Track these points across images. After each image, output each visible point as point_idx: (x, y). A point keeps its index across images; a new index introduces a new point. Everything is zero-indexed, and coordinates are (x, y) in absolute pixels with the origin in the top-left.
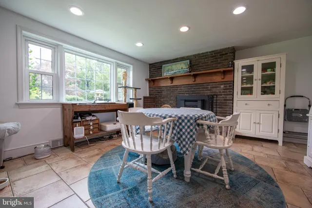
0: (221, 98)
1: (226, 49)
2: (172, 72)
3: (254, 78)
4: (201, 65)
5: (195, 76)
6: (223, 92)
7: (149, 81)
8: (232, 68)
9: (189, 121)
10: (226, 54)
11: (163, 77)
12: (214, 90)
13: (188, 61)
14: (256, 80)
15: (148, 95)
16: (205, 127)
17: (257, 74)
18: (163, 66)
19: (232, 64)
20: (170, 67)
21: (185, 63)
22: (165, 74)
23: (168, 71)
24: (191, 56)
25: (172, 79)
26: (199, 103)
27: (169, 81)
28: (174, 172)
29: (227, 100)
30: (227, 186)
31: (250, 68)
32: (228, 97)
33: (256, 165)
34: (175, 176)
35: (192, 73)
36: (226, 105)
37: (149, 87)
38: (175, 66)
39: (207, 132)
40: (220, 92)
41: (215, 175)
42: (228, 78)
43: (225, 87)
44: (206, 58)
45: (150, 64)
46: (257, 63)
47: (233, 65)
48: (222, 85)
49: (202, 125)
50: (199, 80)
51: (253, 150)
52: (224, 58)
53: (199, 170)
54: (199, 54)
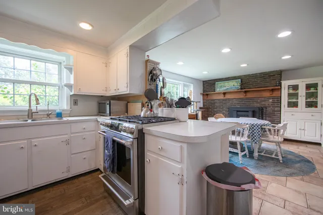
0: (269, 110)
1: (274, 71)
2: (225, 88)
3: (299, 95)
4: (251, 83)
5: (246, 92)
6: (272, 105)
7: (203, 95)
8: (279, 87)
9: (258, 127)
10: (274, 75)
11: (216, 92)
12: (263, 103)
13: (240, 80)
14: (300, 96)
15: (202, 106)
16: (267, 130)
17: (302, 92)
18: (216, 83)
19: (279, 83)
20: (222, 84)
21: (236, 82)
22: (218, 90)
23: (221, 87)
24: (242, 76)
25: (224, 94)
26: (250, 113)
27: (222, 95)
28: (247, 154)
29: (275, 111)
30: (281, 162)
31: (295, 87)
32: (276, 109)
33: (300, 156)
34: (248, 156)
35: (244, 90)
36: (275, 115)
37: (203, 99)
38: (227, 84)
39: (268, 132)
40: (269, 105)
41: (273, 156)
42: (276, 94)
43: (273, 101)
44: (256, 78)
45: (203, 81)
46: (302, 84)
47: (280, 85)
48: (270, 99)
49: (265, 129)
50: (249, 95)
51: (298, 148)
52: (272, 79)
53: (262, 154)
54: (249, 75)
